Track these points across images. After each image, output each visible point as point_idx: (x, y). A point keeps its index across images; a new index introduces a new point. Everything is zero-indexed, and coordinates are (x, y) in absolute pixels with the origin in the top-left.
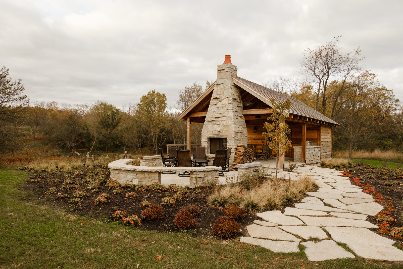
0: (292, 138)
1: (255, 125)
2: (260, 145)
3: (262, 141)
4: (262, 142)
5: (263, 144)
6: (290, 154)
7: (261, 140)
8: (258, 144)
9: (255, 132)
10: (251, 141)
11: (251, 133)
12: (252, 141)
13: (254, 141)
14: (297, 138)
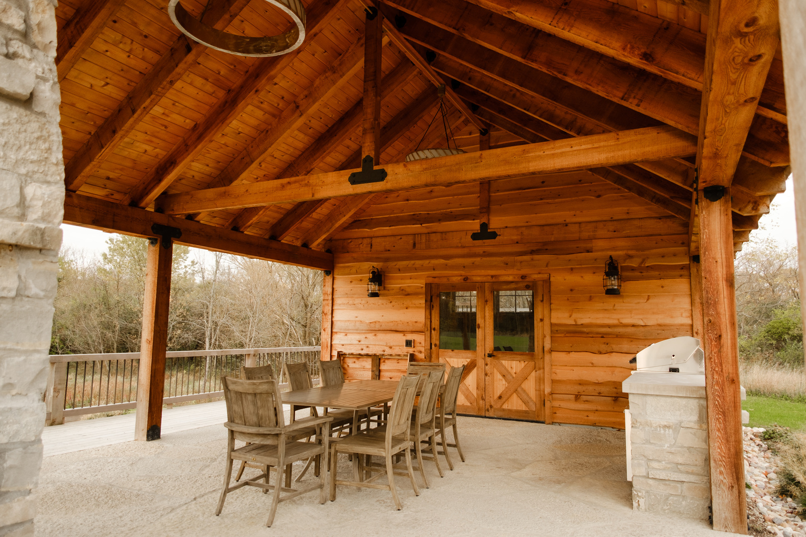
0: (552, 325)
1: (375, 264)
2: (399, 358)
3: (410, 337)
4: (409, 343)
5: (411, 350)
6: (548, 404)
7: (403, 332)
8: (388, 351)
9: (374, 295)
10: (358, 337)
11: (357, 301)
12: (362, 337)
13: (370, 336)
14: (579, 322)
